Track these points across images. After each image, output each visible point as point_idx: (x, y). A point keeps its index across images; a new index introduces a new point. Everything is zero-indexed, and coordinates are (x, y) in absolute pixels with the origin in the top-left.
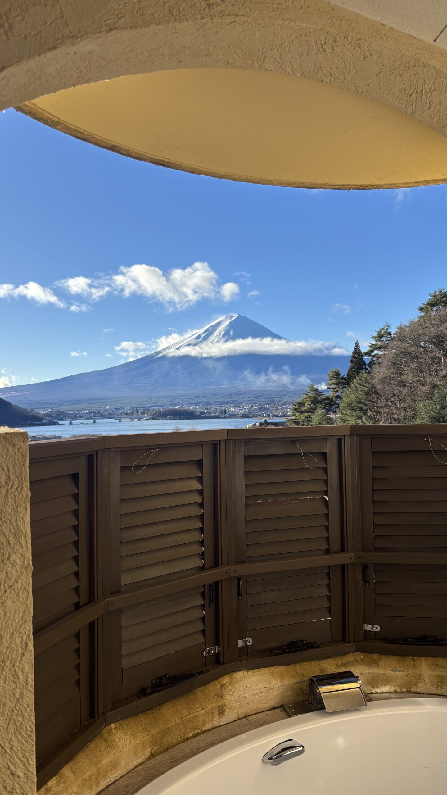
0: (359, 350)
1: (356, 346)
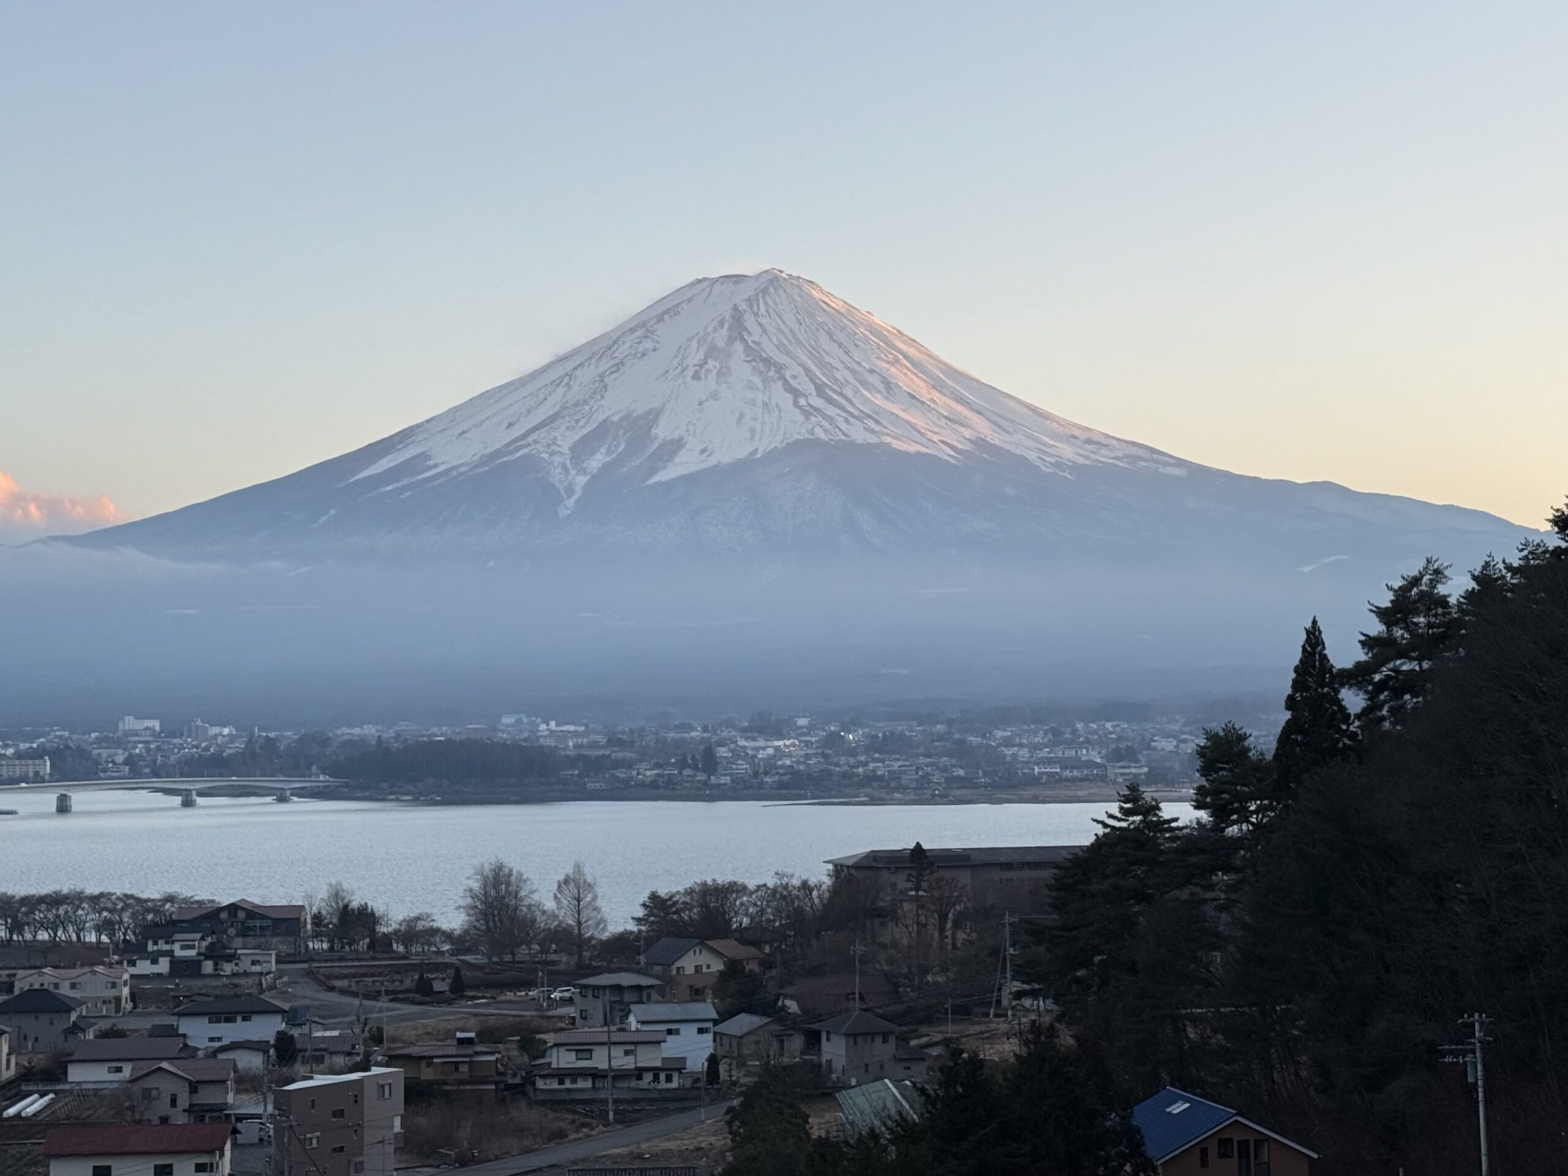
0: (1324, 658)
1: (1308, 640)
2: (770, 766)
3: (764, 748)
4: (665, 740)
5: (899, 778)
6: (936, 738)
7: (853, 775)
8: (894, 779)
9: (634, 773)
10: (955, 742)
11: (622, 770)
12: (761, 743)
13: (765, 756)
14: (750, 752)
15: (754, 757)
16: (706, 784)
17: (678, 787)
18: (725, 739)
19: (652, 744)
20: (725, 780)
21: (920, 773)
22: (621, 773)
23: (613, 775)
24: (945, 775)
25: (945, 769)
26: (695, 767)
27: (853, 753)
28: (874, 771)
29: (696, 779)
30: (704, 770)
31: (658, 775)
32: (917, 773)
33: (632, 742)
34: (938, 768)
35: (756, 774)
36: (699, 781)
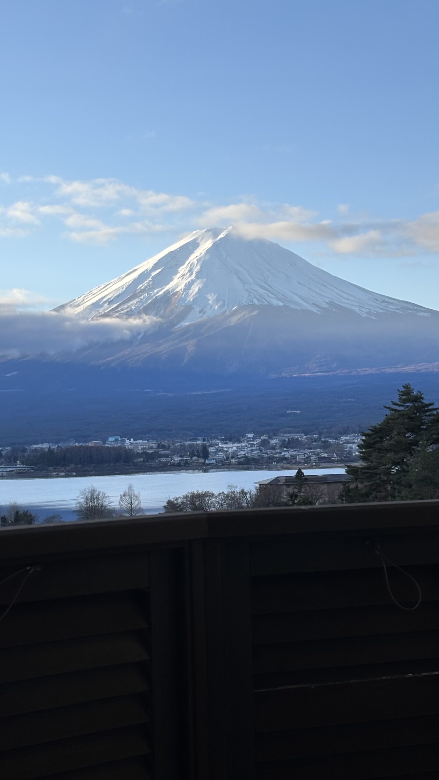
2: (234, 455)
3: (232, 447)
4: (184, 445)
5: (296, 458)
6: (314, 440)
7: (274, 457)
8: (294, 459)
9: (170, 459)
10: (322, 442)
11: (164, 458)
12: (230, 445)
13: (232, 451)
14: (225, 449)
15: (227, 451)
16: (204, 464)
17: (190, 465)
18: (213, 444)
19: (179, 447)
20: (213, 461)
21: (306, 456)
22: (164, 460)
23: (160, 461)
24: (318, 456)
25: (318, 454)
26: (198, 456)
27: (274, 448)
28: (284, 456)
29: (199, 461)
30: (203, 457)
31: (181, 460)
32: (304, 456)
33: (169, 446)
34: (315, 454)
35: (228, 458)
36: (201, 462)
